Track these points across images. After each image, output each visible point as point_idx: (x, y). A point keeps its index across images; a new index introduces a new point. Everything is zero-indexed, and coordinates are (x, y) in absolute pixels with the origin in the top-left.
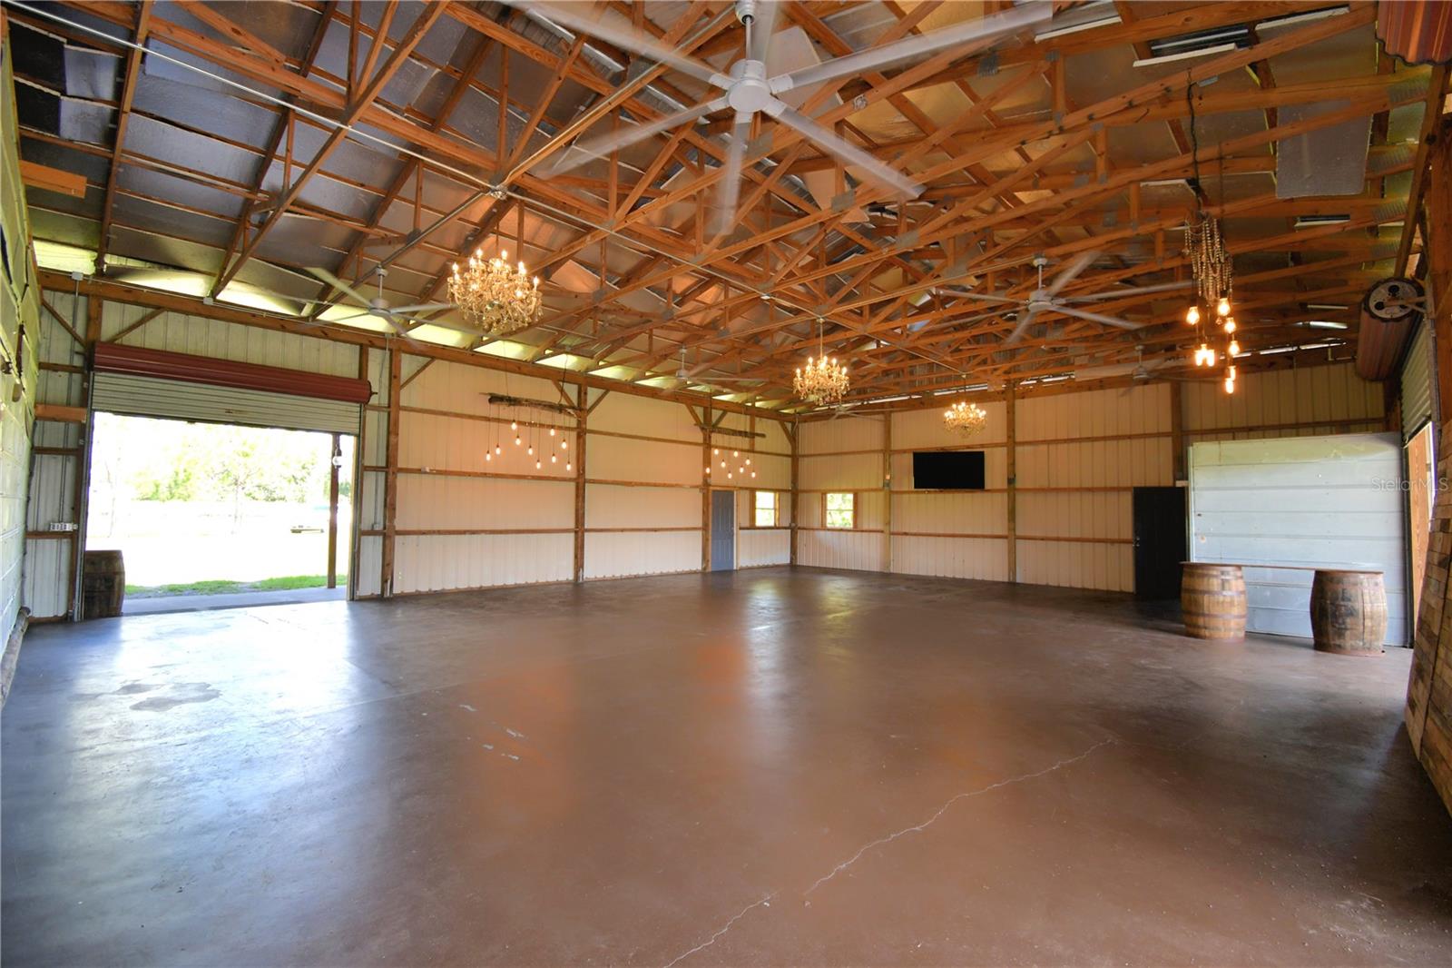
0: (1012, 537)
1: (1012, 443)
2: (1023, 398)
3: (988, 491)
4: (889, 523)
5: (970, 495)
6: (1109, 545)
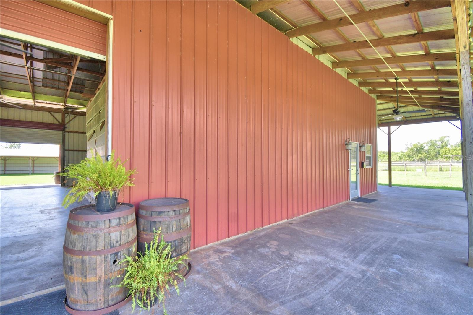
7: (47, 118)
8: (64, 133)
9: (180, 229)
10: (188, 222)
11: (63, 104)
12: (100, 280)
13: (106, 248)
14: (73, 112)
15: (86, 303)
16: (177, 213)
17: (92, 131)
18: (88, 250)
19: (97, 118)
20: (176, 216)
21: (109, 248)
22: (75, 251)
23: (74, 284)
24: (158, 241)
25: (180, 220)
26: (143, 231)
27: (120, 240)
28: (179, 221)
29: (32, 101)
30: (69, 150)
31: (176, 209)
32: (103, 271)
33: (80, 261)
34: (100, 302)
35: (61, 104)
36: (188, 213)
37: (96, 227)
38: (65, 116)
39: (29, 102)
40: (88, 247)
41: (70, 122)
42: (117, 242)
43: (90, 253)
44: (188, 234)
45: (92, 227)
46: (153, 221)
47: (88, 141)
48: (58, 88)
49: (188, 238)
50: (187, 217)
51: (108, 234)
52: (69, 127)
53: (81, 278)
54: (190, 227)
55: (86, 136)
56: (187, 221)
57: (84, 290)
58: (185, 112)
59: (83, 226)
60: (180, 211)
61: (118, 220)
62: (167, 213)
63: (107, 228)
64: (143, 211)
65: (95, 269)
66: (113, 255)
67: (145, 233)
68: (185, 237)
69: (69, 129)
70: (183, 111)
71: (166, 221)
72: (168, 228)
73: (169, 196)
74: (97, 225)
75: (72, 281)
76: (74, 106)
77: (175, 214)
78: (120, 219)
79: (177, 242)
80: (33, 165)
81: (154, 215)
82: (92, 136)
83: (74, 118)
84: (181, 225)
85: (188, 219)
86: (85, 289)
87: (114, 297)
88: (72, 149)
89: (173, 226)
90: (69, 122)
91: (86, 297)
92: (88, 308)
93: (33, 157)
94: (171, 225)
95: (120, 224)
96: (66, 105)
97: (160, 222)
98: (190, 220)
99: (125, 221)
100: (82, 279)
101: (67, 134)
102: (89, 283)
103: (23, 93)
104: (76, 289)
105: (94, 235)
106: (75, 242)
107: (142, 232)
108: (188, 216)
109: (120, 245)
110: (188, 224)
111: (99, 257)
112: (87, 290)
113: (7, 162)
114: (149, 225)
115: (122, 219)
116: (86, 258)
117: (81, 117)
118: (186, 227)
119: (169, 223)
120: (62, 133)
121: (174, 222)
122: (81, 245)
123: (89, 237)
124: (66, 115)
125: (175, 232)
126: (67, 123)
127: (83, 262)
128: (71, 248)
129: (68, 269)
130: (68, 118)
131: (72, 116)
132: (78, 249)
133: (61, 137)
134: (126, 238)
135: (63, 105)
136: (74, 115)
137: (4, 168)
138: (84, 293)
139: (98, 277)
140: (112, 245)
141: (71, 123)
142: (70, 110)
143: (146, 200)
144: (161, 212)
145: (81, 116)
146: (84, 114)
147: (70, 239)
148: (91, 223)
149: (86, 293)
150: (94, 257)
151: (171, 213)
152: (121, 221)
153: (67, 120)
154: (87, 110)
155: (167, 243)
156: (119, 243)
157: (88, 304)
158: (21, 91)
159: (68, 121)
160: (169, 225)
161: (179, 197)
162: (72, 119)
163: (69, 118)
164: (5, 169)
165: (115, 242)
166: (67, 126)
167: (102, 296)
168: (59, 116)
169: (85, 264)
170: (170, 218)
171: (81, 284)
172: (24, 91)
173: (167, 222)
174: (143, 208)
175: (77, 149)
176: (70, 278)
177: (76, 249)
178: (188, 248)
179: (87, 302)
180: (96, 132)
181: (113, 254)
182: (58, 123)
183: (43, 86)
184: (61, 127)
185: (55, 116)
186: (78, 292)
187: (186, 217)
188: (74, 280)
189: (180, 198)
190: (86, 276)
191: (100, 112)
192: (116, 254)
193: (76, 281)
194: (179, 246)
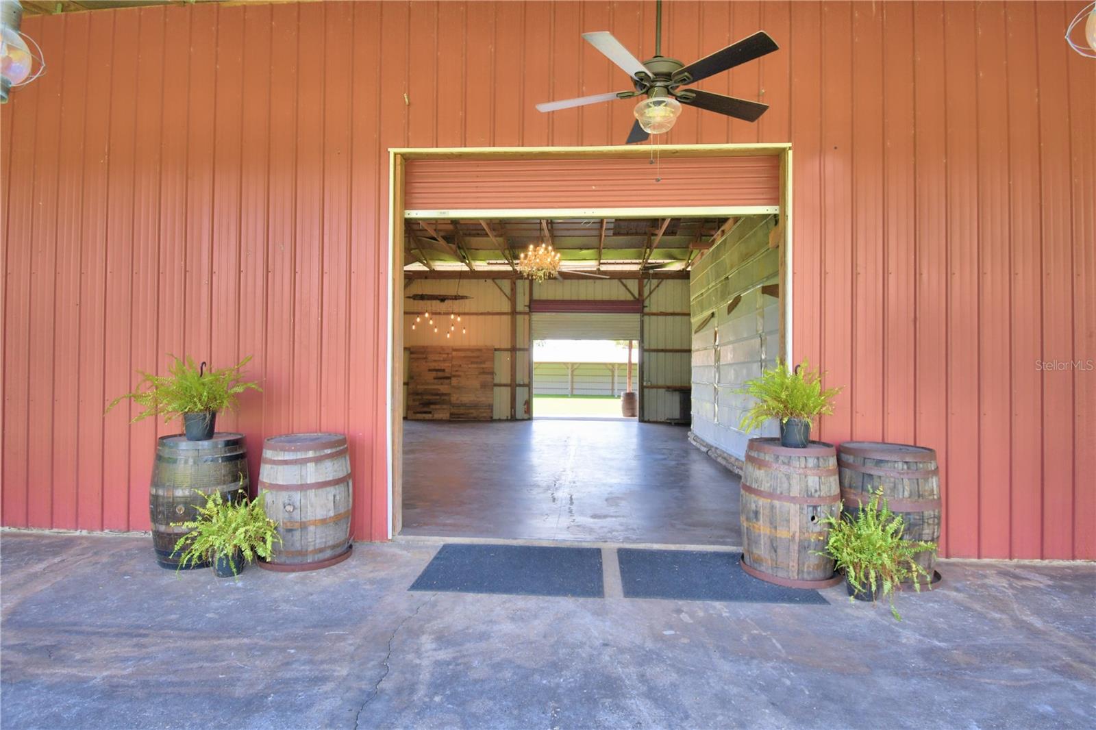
7: (615, 292)
8: (642, 316)
9: (919, 497)
10: (935, 486)
11: (641, 261)
12: (793, 536)
13: (802, 496)
14: (656, 274)
15: (775, 566)
16: (912, 468)
17: (707, 313)
18: (778, 492)
19: (719, 289)
20: (909, 471)
21: (806, 496)
22: (761, 492)
23: (760, 536)
24: (878, 506)
25: (917, 479)
26: (850, 487)
27: (820, 490)
28: (915, 481)
29: (595, 262)
30: (650, 351)
31: (910, 461)
32: (798, 527)
33: (768, 505)
34: (793, 569)
35: (637, 261)
36: (936, 472)
37: (789, 464)
38: (643, 283)
39: (591, 265)
40: (778, 489)
41: (653, 295)
42: (816, 491)
43: (780, 497)
44: (934, 511)
45: (784, 463)
46: (867, 474)
47: (696, 332)
48: (637, 234)
49: (934, 517)
50: (932, 478)
51: (804, 476)
52: (650, 304)
53: (769, 529)
54: (940, 498)
55: (690, 323)
56: (933, 486)
57: (773, 547)
58: (925, 276)
59: (771, 460)
60: (918, 464)
61: (816, 460)
62: (892, 464)
63: (803, 468)
64: (848, 457)
65: (788, 521)
66: (811, 508)
67: (852, 491)
68: (928, 513)
69: (650, 309)
70: (921, 274)
71: (892, 477)
72: (894, 488)
73: (890, 439)
74: (789, 462)
75: (757, 531)
76: (658, 261)
77: (908, 468)
78: (818, 459)
79: (911, 517)
81: (869, 464)
82: (705, 323)
83: (658, 286)
84: (920, 489)
85: (934, 483)
86: (774, 545)
87: (811, 570)
88: (656, 348)
89: (904, 488)
90: (650, 295)
91: (775, 557)
92: (776, 573)
93: (573, 364)
94: (900, 487)
95: (819, 467)
96: (646, 261)
97: (880, 477)
98: (939, 487)
99: (825, 463)
100: (770, 531)
101: (646, 318)
102: (780, 538)
103: (584, 252)
104: (762, 542)
105: (786, 475)
106: (762, 481)
107: (848, 490)
108: (934, 477)
109: (819, 496)
110: (935, 493)
111: (792, 505)
112: (777, 547)
114: (861, 479)
115: (821, 460)
116: (777, 503)
118: (930, 495)
119: (897, 481)
120: (639, 317)
121: (906, 481)
122: (769, 485)
123: (779, 476)
124: (646, 281)
125: (909, 500)
126: (647, 298)
127: (772, 507)
128: (756, 487)
129: (752, 515)
130: (649, 288)
131: (655, 282)
132: (766, 489)
133: (638, 325)
134: (827, 489)
135: (640, 264)
136: (659, 279)
138: (773, 550)
139: (791, 534)
140: (810, 493)
142: (651, 271)
143: (848, 442)
144: (881, 461)
147: (755, 476)
148: (781, 458)
149: (776, 551)
150: (786, 504)
151: (900, 465)
152: (820, 463)
153: (646, 293)
155: (894, 513)
156: (819, 493)
157: (776, 567)
158: (581, 249)
159: (648, 293)
160: (897, 486)
161: (912, 444)
162: (655, 289)
163: (650, 285)
165: (813, 491)
166: (646, 303)
167: (796, 561)
168: (634, 287)
169: (774, 511)
170: (898, 473)
171: (769, 537)
172: (587, 249)
173: (892, 480)
174: (849, 451)
176: (754, 527)
177: (762, 489)
178: (935, 537)
179: (776, 564)
180: (716, 315)
181: (811, 506)
182: (632, 298)
183: (615, 234)
184: (636, 305)
185: (628, 286)
186: (764, 547)
187: (930, 479)
188: (760, 530)
189: (915, 446)
190: (776, 528)
191: (727, 277)
192: (815, 507)
193: (762, 531)
194: (916, 525)
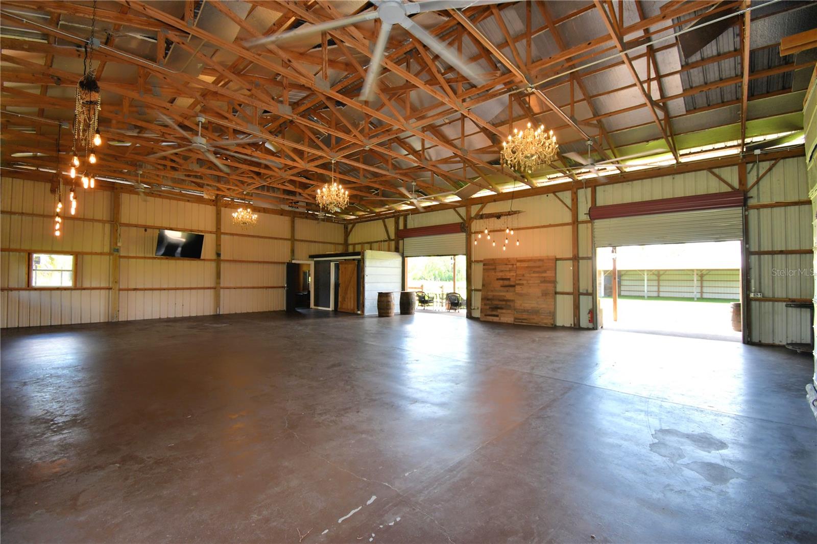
0: (216, 288)
1: (218, 232)
2: (226, 207)
3: (204, 260)
4: (116, 282)
5: (189, 262)
6: (264, 289)
7: (704, 184)
8: (746, 210)
11: (740, 141)
14: (766, 154)
29: (670, 156)
30: (760, 253)
35: (735, 143)
38: (746, 168)
39: (666, 160)
41: (761, 183)
52: (758, 194)
55: (811, 212)
69: (759, 201)
76: (769, 137)
80: (702, 283)
83: (770, 169)
88: (770, 249)
90: (757, 182)
93: (700, 271)
96: (747, 140)
101: (752, 212)
103: (652, 143)
113: (661, 278)
117: (791, 162)
120: (741, 211)
124: (750, 166)
126: (753, 186)
130: (756, 174)
131: (765, 165)
133: (739, 222)
135: (739, 145)
136: (772, 160)
137: (657, 287)
141: (764, 183)
142: (757, 152)
145: (791, 159)
146: (799, 152)
153: (752, 179)
154: (806, 138)
158: (648, 141)
159: (755, 179)
162: (766, 173)
163: (758, 172)
164: (659, 289)
168: (732, 175)
172: (654, 139)
175: (784, 249)
182: (729, 190)
183: (689, 111)
184: (738, 197)
185: (723, 176)
